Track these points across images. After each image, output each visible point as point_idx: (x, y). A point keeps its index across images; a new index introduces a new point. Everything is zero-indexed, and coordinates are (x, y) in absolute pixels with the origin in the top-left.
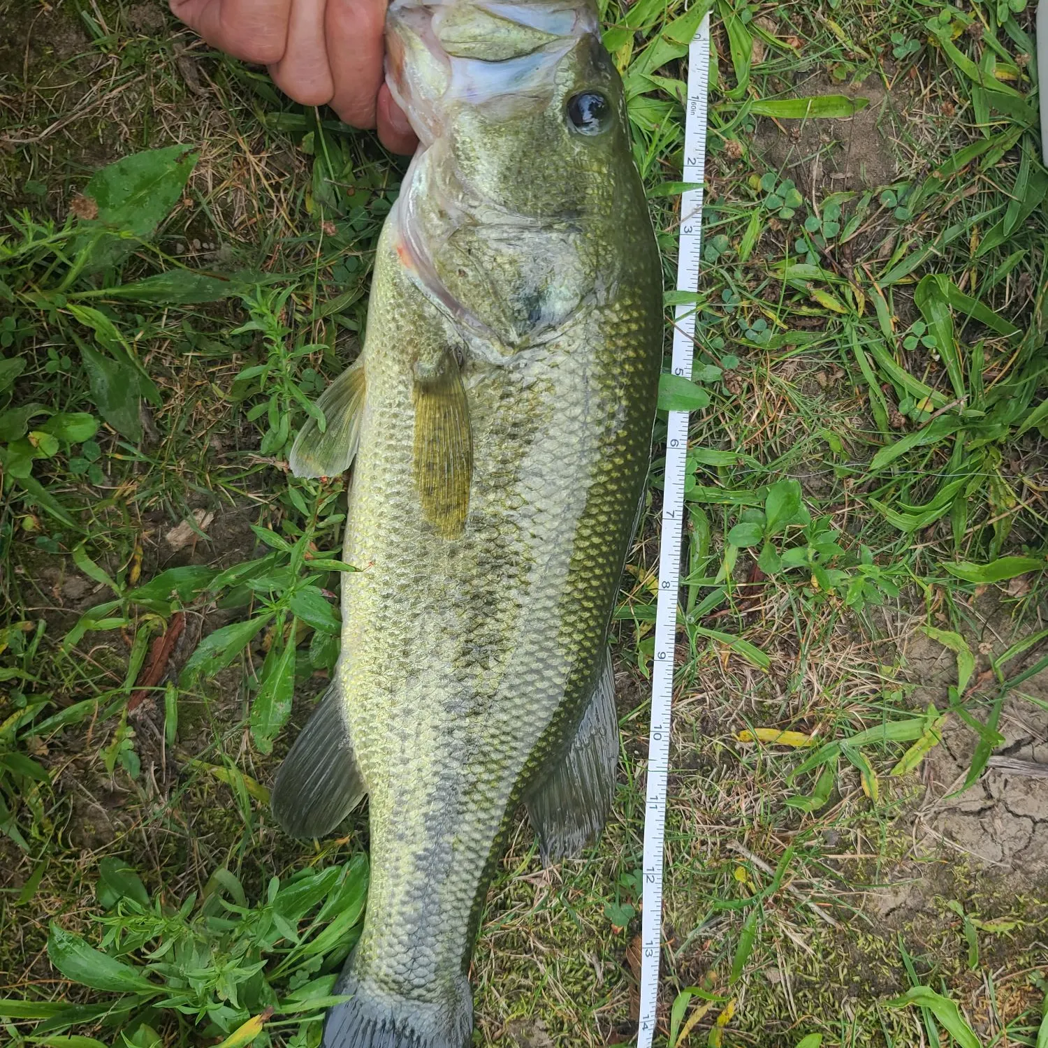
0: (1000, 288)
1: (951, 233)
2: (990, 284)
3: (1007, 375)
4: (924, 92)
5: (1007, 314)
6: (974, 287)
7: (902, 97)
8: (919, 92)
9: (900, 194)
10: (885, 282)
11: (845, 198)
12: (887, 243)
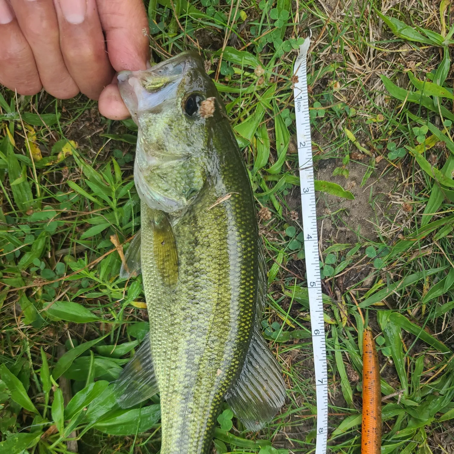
0: (440, 320)
1: (411, 279)
2: (433, 316)
3: (439, 376)
4: (404, 181)
5: (441, 338)
6: (423, 313)
7: (389, 182)
8: (401, 180)
9: (380, 250)
10: (364, 304)
11: (342, 247)
12: (368, 280)
